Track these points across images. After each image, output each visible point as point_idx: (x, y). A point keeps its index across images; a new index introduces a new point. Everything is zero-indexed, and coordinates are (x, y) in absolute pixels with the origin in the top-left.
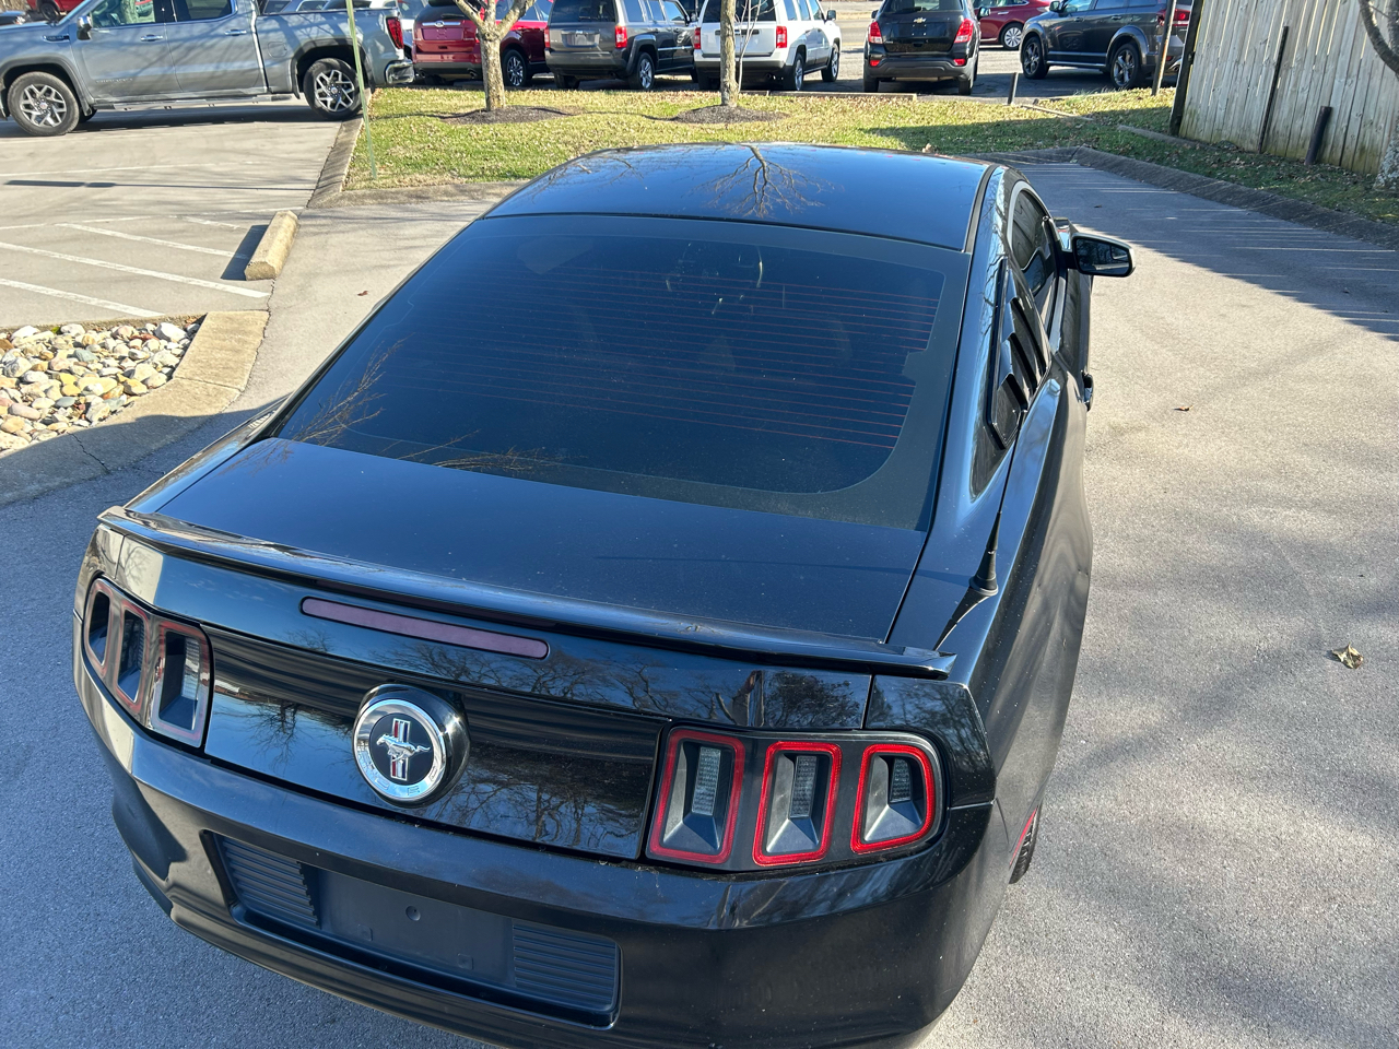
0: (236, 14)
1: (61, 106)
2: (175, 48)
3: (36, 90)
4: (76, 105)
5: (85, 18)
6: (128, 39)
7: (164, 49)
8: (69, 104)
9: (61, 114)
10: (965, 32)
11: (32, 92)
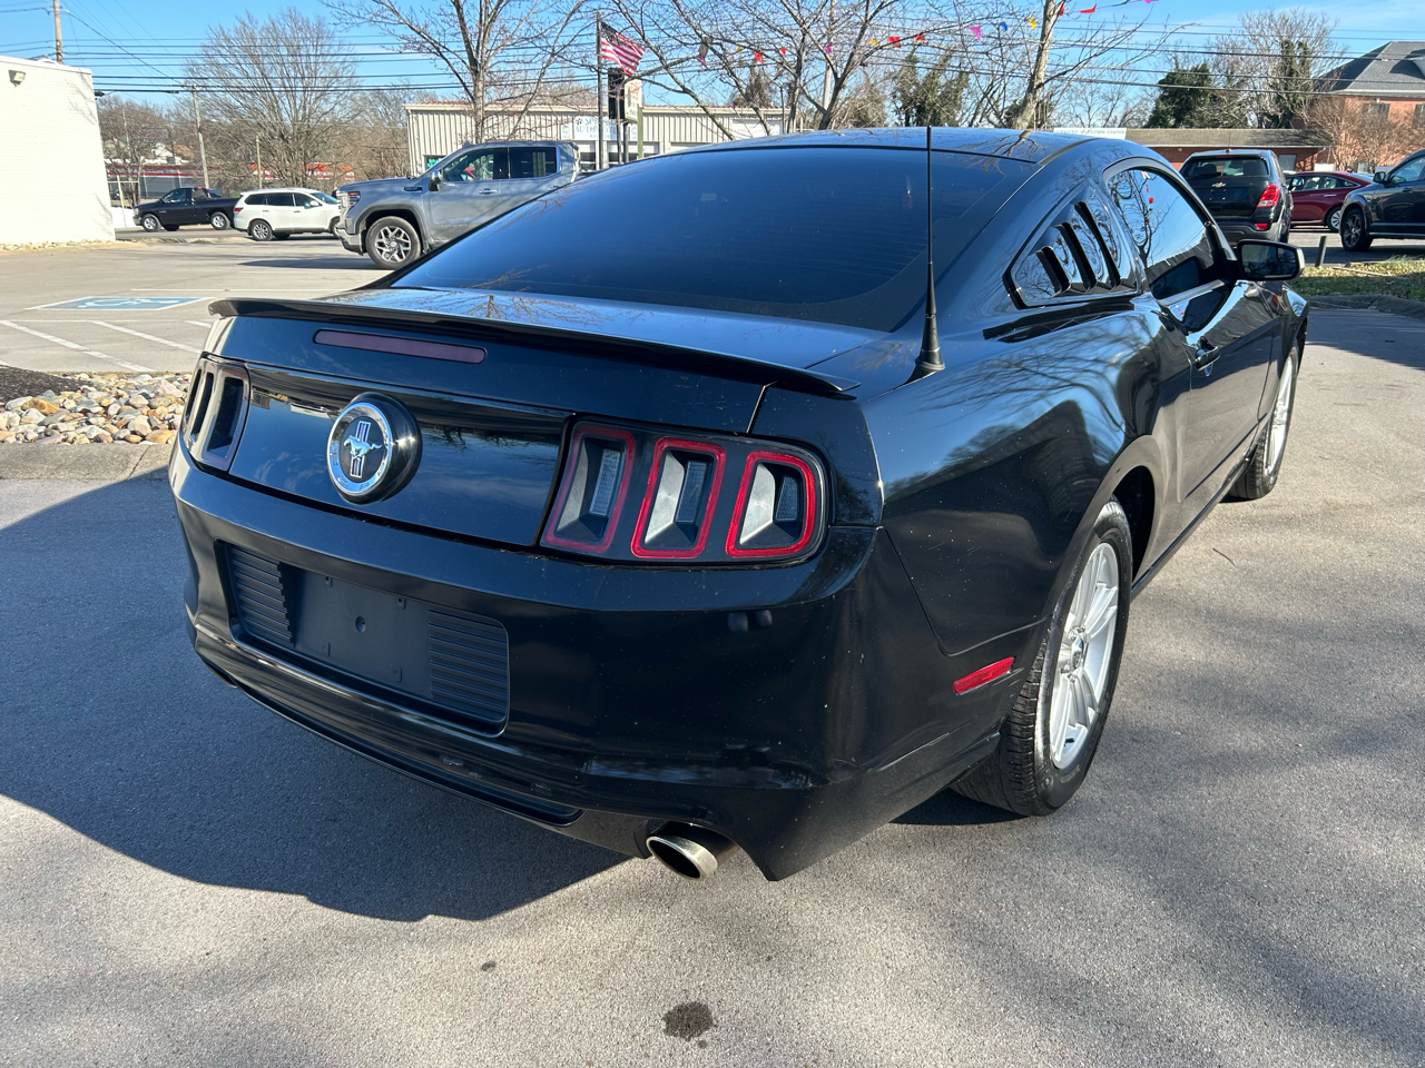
0: (560, 174)
1: (407, 245)
2: (505, 201)
3: (389, 231)
4: (419, 245)
5: (436, 173)
6: (467, 193)
7: (495, 202)
8: (414, 243)
9: (406, 252)
10: (1269, 197)
11: (386, 233)
